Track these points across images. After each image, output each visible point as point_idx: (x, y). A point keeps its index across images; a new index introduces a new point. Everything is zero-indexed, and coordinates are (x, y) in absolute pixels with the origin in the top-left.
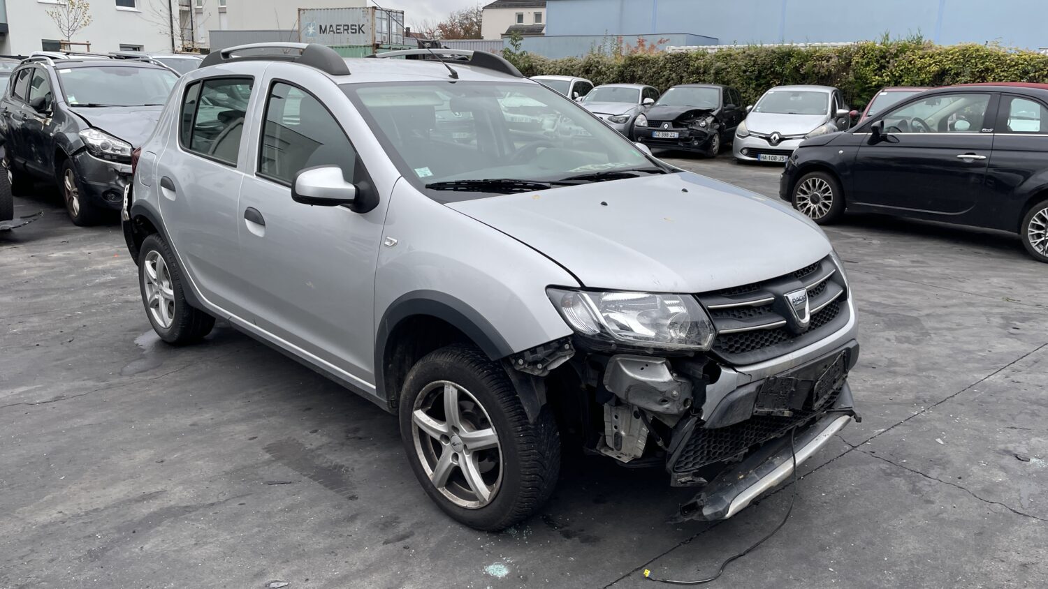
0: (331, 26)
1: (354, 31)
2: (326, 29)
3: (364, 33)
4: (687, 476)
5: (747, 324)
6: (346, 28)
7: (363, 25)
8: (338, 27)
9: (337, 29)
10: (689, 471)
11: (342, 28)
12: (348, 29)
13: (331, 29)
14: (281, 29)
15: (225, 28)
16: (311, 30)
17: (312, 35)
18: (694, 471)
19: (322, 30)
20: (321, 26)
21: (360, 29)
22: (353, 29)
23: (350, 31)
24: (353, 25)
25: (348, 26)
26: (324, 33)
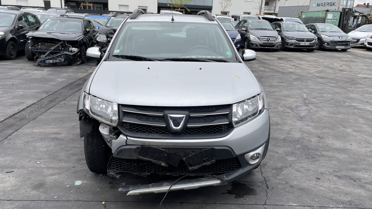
0: (322, 3)
1: (331, 5)
2: (320, 5)
3: (335, 6)
4: (113, 173)
5: (140, 121)
6: (328, 4)
7: (335, 3)
8: (325, 4)
9: (324, 5)
10: (115, 171)
11: (326, 4)
12: (329, 4)
13: (322, 5)
14: (299, 5)
15: (286, 6)
16: (314, 5)
17: (314, 7)
18: (117, 172)
19: (318, 5)
20: (318, 4)
21: (334, 4)
22: (331, 4)
23: (329, 5)
24: (331, 3)
25: (329, 3)
26: (319, 6)
